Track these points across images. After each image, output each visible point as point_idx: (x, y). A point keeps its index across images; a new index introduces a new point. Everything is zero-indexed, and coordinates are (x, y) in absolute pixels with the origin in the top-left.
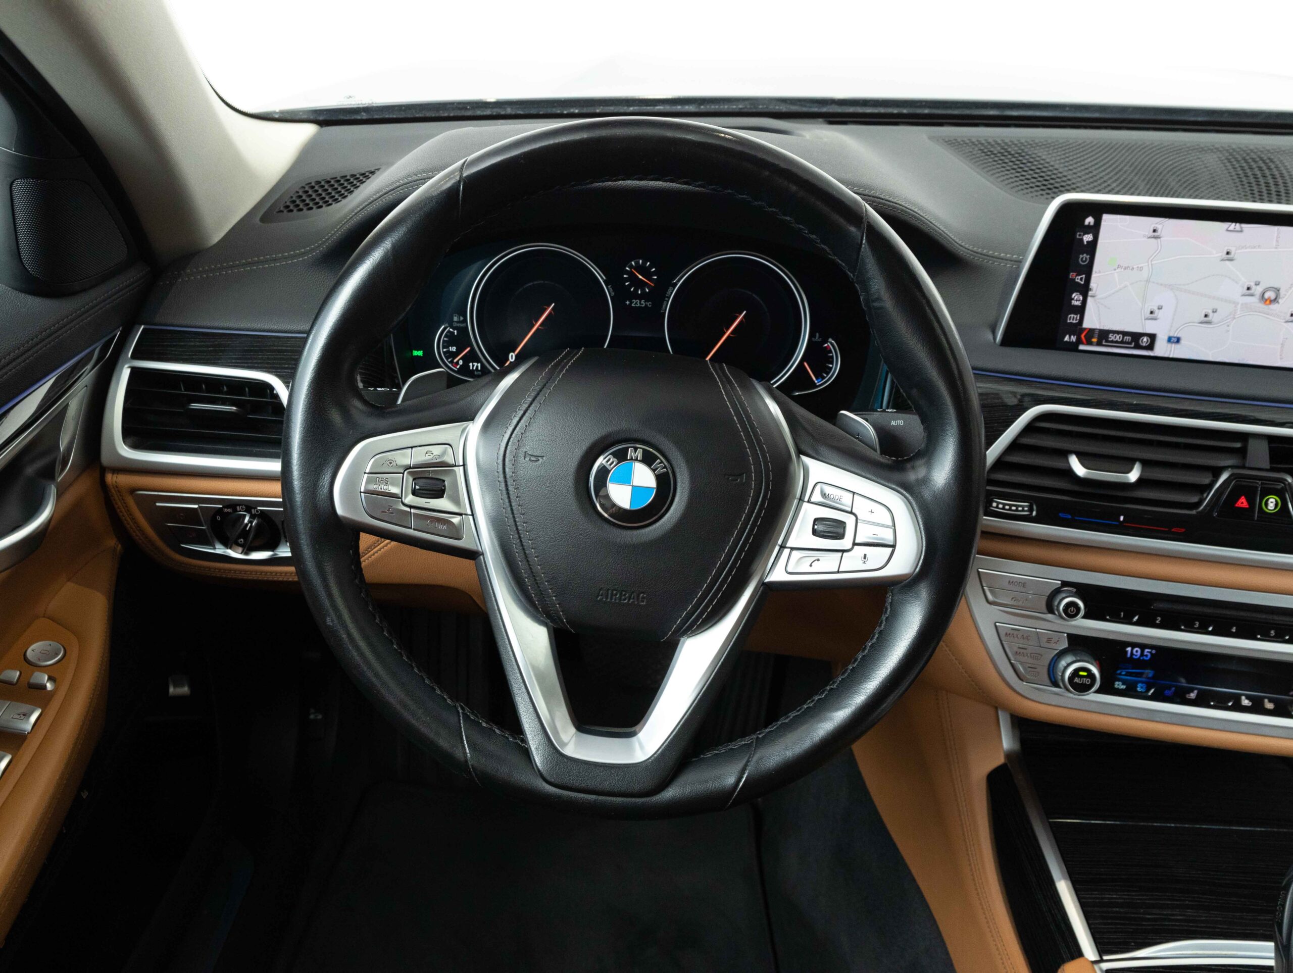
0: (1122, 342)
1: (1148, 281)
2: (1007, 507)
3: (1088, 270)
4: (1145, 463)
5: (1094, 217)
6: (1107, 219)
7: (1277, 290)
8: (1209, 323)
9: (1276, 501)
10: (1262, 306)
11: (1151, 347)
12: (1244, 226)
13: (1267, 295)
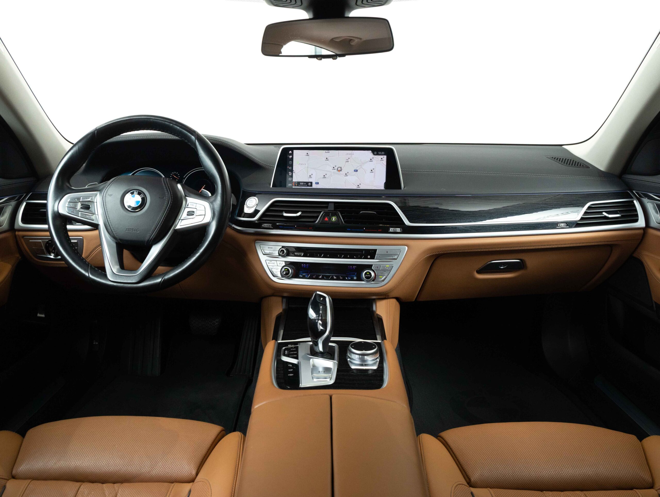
0: (304, 185)
1: (308, 167)
2: (267, 226)
3: (292, 165)
4: (303, 212)
5: (291, 151)
6: (295, 151)
7: (341, 168)
8: (325, 178)
9: (335, 218)
10: (338, 172)
11: (311, 186)
12: (329, 151)
13: (338, 169)
